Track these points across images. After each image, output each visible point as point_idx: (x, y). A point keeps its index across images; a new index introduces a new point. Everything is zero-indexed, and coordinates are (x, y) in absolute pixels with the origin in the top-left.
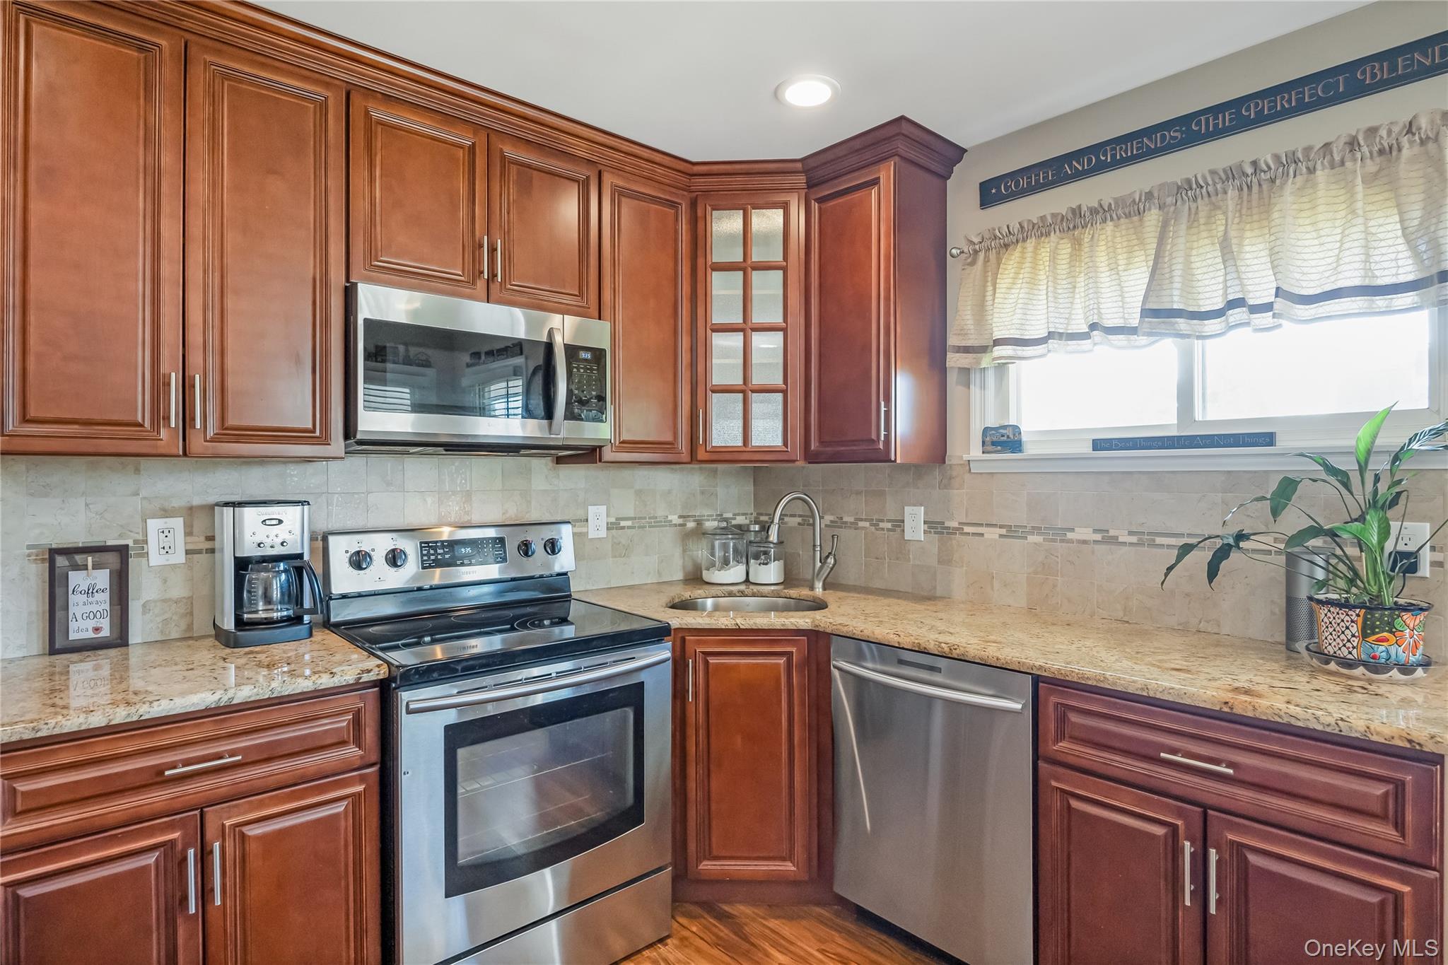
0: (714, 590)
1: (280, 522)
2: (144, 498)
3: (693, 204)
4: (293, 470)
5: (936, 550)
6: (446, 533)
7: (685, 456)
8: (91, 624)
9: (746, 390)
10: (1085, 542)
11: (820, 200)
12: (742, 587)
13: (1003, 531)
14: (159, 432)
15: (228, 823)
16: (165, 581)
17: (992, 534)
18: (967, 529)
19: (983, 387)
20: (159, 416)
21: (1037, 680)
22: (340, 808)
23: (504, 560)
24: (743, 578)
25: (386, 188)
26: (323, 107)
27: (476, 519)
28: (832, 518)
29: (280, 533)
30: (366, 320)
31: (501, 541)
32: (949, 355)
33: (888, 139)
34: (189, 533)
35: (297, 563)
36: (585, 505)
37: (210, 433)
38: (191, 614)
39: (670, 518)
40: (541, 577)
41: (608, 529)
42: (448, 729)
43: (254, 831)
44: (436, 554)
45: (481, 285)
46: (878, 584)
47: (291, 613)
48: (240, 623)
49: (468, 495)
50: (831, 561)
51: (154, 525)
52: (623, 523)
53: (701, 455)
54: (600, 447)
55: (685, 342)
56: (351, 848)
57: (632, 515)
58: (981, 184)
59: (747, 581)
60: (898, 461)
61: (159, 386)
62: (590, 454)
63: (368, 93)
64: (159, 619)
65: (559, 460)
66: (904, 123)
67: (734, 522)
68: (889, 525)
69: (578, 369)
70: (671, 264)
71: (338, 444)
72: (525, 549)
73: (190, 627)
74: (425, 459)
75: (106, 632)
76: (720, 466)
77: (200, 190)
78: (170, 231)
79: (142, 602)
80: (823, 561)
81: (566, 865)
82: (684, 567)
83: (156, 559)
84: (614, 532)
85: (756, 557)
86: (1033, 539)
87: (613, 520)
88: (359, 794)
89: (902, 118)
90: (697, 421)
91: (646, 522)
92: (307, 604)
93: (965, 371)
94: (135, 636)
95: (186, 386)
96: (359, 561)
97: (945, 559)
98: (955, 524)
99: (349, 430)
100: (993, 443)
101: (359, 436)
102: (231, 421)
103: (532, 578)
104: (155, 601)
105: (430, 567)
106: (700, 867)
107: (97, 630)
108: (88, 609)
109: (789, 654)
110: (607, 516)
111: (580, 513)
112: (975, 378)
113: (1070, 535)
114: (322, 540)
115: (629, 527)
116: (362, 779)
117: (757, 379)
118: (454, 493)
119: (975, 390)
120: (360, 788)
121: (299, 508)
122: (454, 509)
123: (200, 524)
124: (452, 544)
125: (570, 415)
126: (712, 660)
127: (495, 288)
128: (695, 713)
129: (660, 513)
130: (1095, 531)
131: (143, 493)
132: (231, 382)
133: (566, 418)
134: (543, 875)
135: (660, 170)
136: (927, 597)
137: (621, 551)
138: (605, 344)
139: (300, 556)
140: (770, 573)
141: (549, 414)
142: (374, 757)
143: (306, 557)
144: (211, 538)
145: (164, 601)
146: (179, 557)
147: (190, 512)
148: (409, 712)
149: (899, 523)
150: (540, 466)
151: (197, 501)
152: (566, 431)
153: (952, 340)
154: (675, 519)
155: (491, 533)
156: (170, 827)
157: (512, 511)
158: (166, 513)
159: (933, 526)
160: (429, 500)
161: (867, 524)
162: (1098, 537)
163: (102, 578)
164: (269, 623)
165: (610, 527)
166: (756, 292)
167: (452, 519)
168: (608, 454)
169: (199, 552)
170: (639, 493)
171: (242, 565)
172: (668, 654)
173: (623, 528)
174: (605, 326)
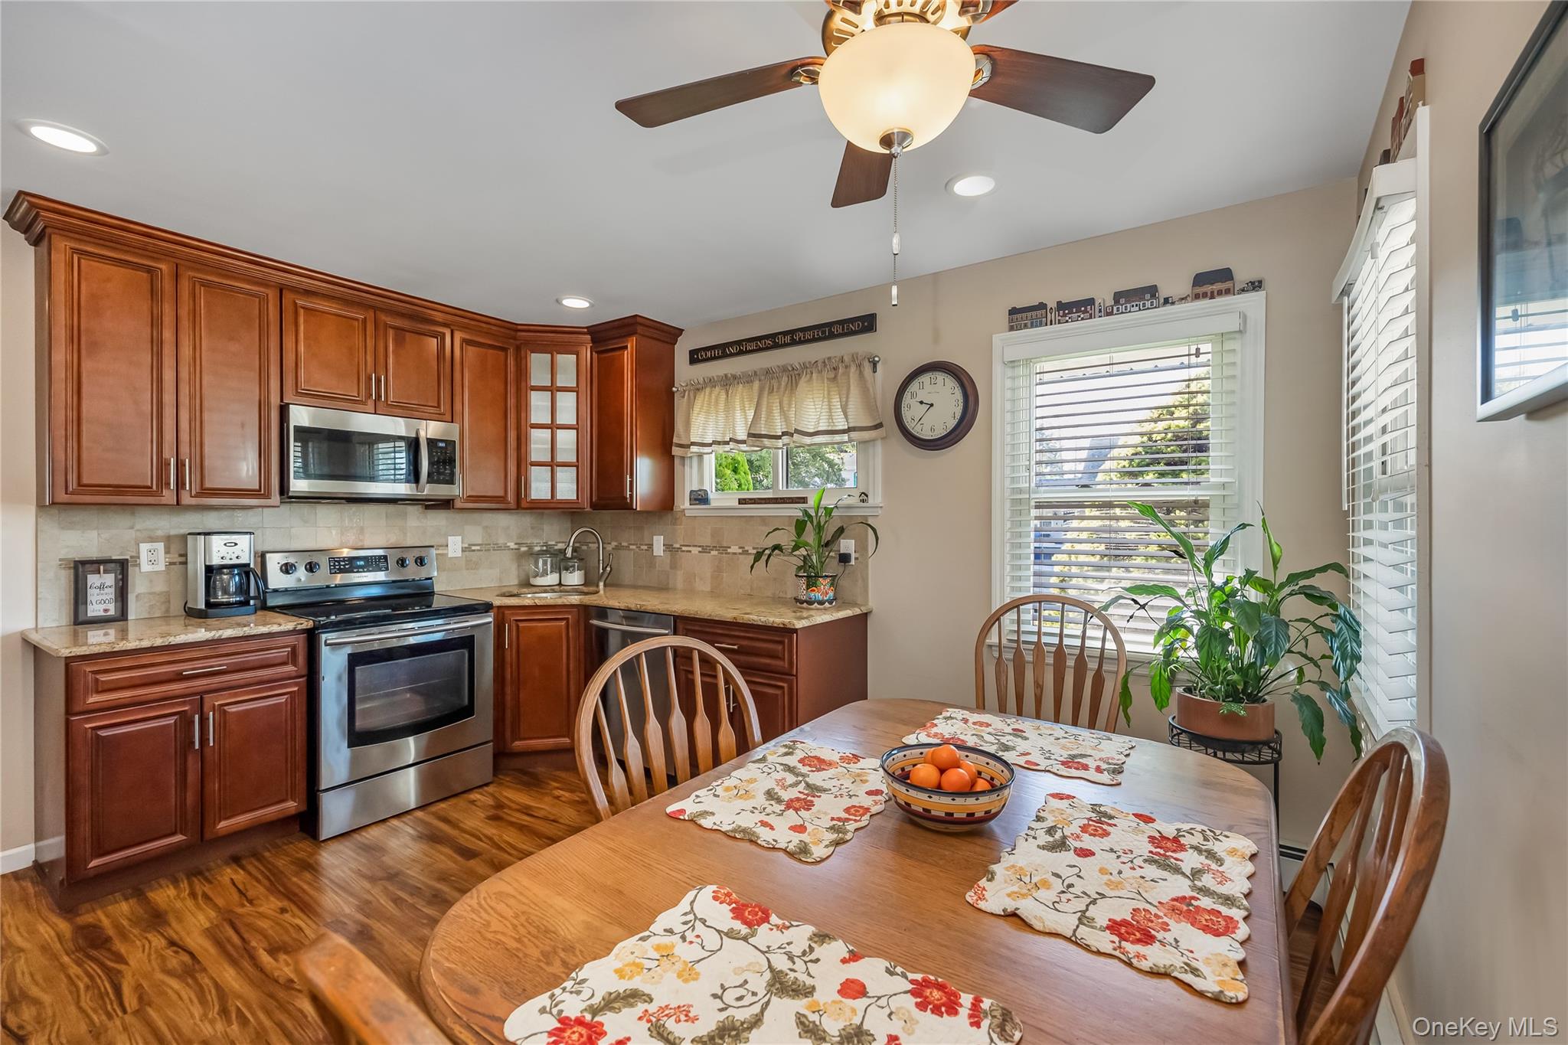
0: (534, 589)
1: (236, 544)
2: (138, 530)
3: (518, 349)
4: (239, 514)
5: (669, 561)
6: (346, 553)
7: (513, 505)
8: (103, 607)
9: (553, 464)
10: (735, 554)
11: (598, 352)
12: (557, 587)
13: (700, 549)
14: (162, 491)
15: (216, 703)
16: (151, 581)
17: (695, 550)
18: (684, 548)
19: (691, 467)
20: (163, 482)
21: (676, 618)
22: (283, 699)
23: (387, 569)
24: (558, 582)
25: (308, 346)
26: (263, 300)
27: (367, 544)
28: (615, 544)
29: (237, 550)
30: (295, 426)
31: (385, 557)
32: (673, 448)
33: (632, 324)
34: (167, 551)
35: (246, 569)
36: (446, 535)
37: (193, 493)
38: (169, 602)
39: (508, 544)
40: (414, 580)
41: (463, 551)
42: (349, 655)
43: (233, 709)
44: (340, 565)
45: (371, 403)
46: (640, 583)
47: (242, 599)
48: (208, 604)
49: (362, 530)
50: (608, 569)
51: (144, 547)
52: (473, 548)
53: (524, 504)
54: (453, 500)
55: (512, 436)
56: (289, 722)
57: (480, 542)
58: (690, 351)
59: (560, 584)
60: (638, 509)
61: (163, 465)
62: (446, 504)
63: (294, 290)
64: (147, 605)
65: (427, 507)
66: (638, 318)
67: (556, 547)
68: (646, 547)
69: (437, 453)
70: (502, 387)
71: (276, 498)
72: (402, 563)
73: (167, 610)
74: (330, 506)
75: (112, 612)
76: (546, 511)
77: (186, 351)
78: (169, 376)
79: (135, 595)
80: (604, 569)
81: (425, 736)
82: (519, 576)
83: (145, 567)
84: (467, 553)
85: (567, 569)
86: (714, 553)
87: (466, 546)
88: (294, 691)
89: (636, 316)
90: (521, 483)
91: (491, 547)
92: (252, 594)
93: (683, 458)
94: (131, 616)
95: (180, 465)
96: (287, 569)
97: (674, 566)
98: (678, 546)
99: (284, 488)
100: (696, 499)
101: (290, 494)
102: (208, 485)
103: (407, 581)
104: (144, 594)
105: (335, 573)
106: (514, 744)
107: (106, 611)
108: (100, 598)
109: (567, 619)
110: (462, 543)
111: (442, 541)
112: (687, 462)
113: (729, 550)
114: (262, 557)
115: (478, 550)
116: (296, 684)
117: (560, 458)
118: (352, 528)
119: (687, 468)
120: (296, 689)
121: (248, 536)
122: (351, 538)
123: (175, 548)
124: (352, 559)
125: (431, 479)
126: (521, 625)
127: (380, 405)
128: (510, 657)
129: (501, 541)
130: (740, 548)
131: (138, 527)
132: (207, 463)
133: (428, 482)
134: (408, 741)
135: (494, 328)
136: (663, 588)
137: (472, 566)
138: (456, 438)
139: (249, 565)
140: (574, 578)
141: (417, 480)
142: (304, 672)
143: (252, 566)
144: (185, 555)
145: (150, 594)
146: (161, 567)
147: (168, 540)
148: (326, 645)
149: (651, 546)
150: (413, 511)
151: (173, 532)
152: (428, 490)
153: (675, 440)
154: (512, 545)
155: (381, 552)
156: (184, 703)
157: (393, 539)
158: (152, 539)
159: (668, 547)
160: (334, 532)
161: (634, 547)
162: (740, 551)
163: (109, 579)
164: (228, 604)
165: (464, 550)
166: (559, 404)
167: (351, 544)
168: (458, 504)
169: (174, 564)
170: (486, 528)
171: (210, 570)
172: (490, 619)
173: (474, 551)
174: (456, 427)
